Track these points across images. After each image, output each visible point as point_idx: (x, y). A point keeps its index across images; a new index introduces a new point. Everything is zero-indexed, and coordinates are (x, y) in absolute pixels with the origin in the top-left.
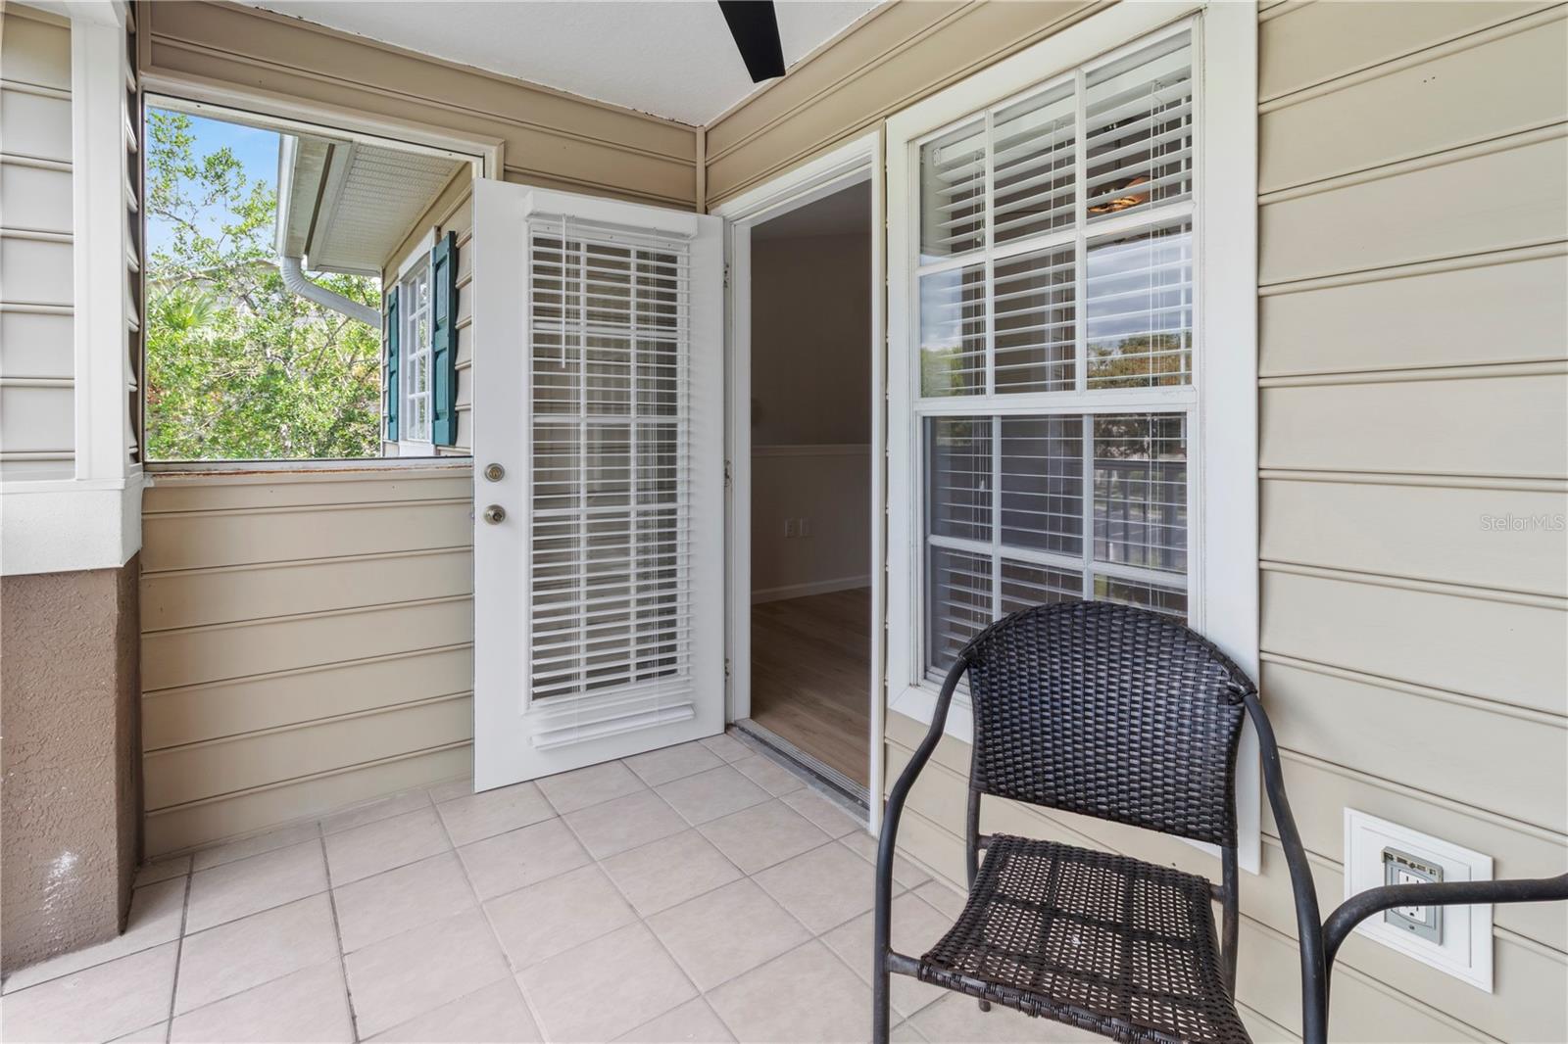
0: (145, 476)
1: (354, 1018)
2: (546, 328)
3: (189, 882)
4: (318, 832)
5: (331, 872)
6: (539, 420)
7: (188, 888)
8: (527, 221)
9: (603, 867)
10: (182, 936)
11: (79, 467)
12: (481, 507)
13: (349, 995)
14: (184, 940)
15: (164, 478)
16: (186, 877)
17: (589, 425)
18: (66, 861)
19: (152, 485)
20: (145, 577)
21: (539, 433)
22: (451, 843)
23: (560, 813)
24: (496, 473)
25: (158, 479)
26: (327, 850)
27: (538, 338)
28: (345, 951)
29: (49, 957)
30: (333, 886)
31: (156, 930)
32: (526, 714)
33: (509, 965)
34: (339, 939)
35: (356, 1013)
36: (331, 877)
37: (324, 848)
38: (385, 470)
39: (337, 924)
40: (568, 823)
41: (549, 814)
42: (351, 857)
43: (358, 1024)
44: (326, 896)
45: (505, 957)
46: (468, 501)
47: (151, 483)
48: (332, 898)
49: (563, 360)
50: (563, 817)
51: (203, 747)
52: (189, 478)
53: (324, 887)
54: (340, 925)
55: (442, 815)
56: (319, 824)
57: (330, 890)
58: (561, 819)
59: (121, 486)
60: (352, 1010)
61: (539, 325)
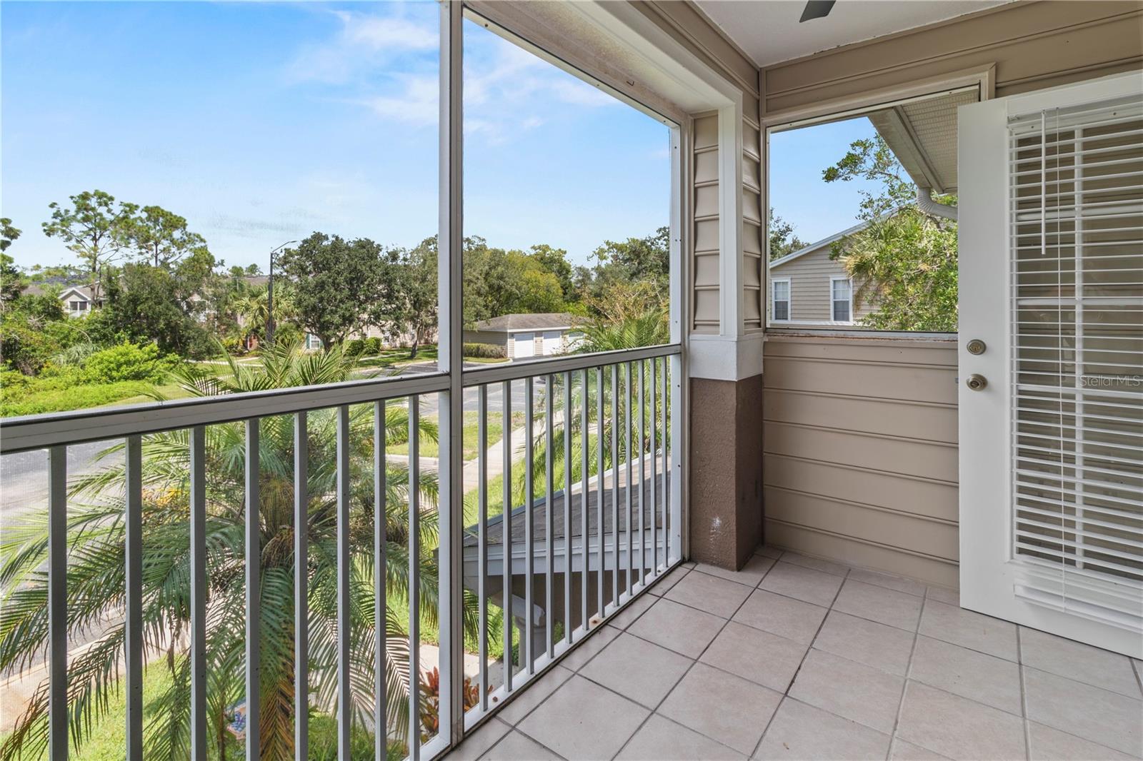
0: (764, 335)
1: (793, 682)
2: (1028, 219)
3: (775, 564)
4: (846, 573)
5: (837, 600)
6: (1023, 303)
7: (772, 567)
8: (1008, 127)
9: (1028, 727)
10: (757, 587)
11: (721, 328)
12: (965, 375)
13: (799, 668)
14: (757, 590)
15: (772, 337)
16: (774, 561)
17: (1085, 307)
18: (718, 521)
19: (767, 340)
20: (765, 390)
21: (1023, 314)
22: (918, 629)
23: (1022, 663)
24: (978, 347)
25: (769, 337)
26: (843, 587)
27: (1021, 229)
28: (813, 646)
29: (712, 564)
30: (832, 608)
31: (750, 578)
32: (1009, 562)
33: (895, 729)
34: (815, 638)
35: (795, 681)
36: (836, 602)
37: (842, 585)
38: (894, 340)
39: (820, 629)
40: (1024, 674)
41: (1014, 657)
42: (855, 600)
43: (792, 686)
44: (827, 610)
45: (897, 722)
46: (954, 368)
47: (766, 339)
48: (827, 614)
49: (1043, 247)
50: (1024, 667)
51: (794, 494)
52: (783, 338)
53: (828, 606)
54: (822, 630)
55: (925, 607)
56: (850, 570)
57: (830, 609)
58: (1020, 669)
59: (736, 340)
60: (795, 677)
61: (1023, 217)
